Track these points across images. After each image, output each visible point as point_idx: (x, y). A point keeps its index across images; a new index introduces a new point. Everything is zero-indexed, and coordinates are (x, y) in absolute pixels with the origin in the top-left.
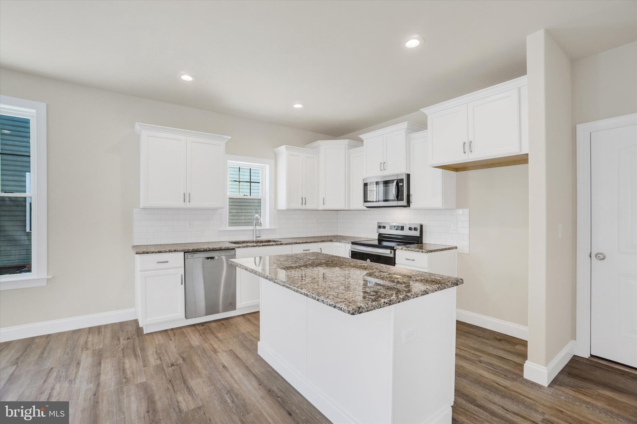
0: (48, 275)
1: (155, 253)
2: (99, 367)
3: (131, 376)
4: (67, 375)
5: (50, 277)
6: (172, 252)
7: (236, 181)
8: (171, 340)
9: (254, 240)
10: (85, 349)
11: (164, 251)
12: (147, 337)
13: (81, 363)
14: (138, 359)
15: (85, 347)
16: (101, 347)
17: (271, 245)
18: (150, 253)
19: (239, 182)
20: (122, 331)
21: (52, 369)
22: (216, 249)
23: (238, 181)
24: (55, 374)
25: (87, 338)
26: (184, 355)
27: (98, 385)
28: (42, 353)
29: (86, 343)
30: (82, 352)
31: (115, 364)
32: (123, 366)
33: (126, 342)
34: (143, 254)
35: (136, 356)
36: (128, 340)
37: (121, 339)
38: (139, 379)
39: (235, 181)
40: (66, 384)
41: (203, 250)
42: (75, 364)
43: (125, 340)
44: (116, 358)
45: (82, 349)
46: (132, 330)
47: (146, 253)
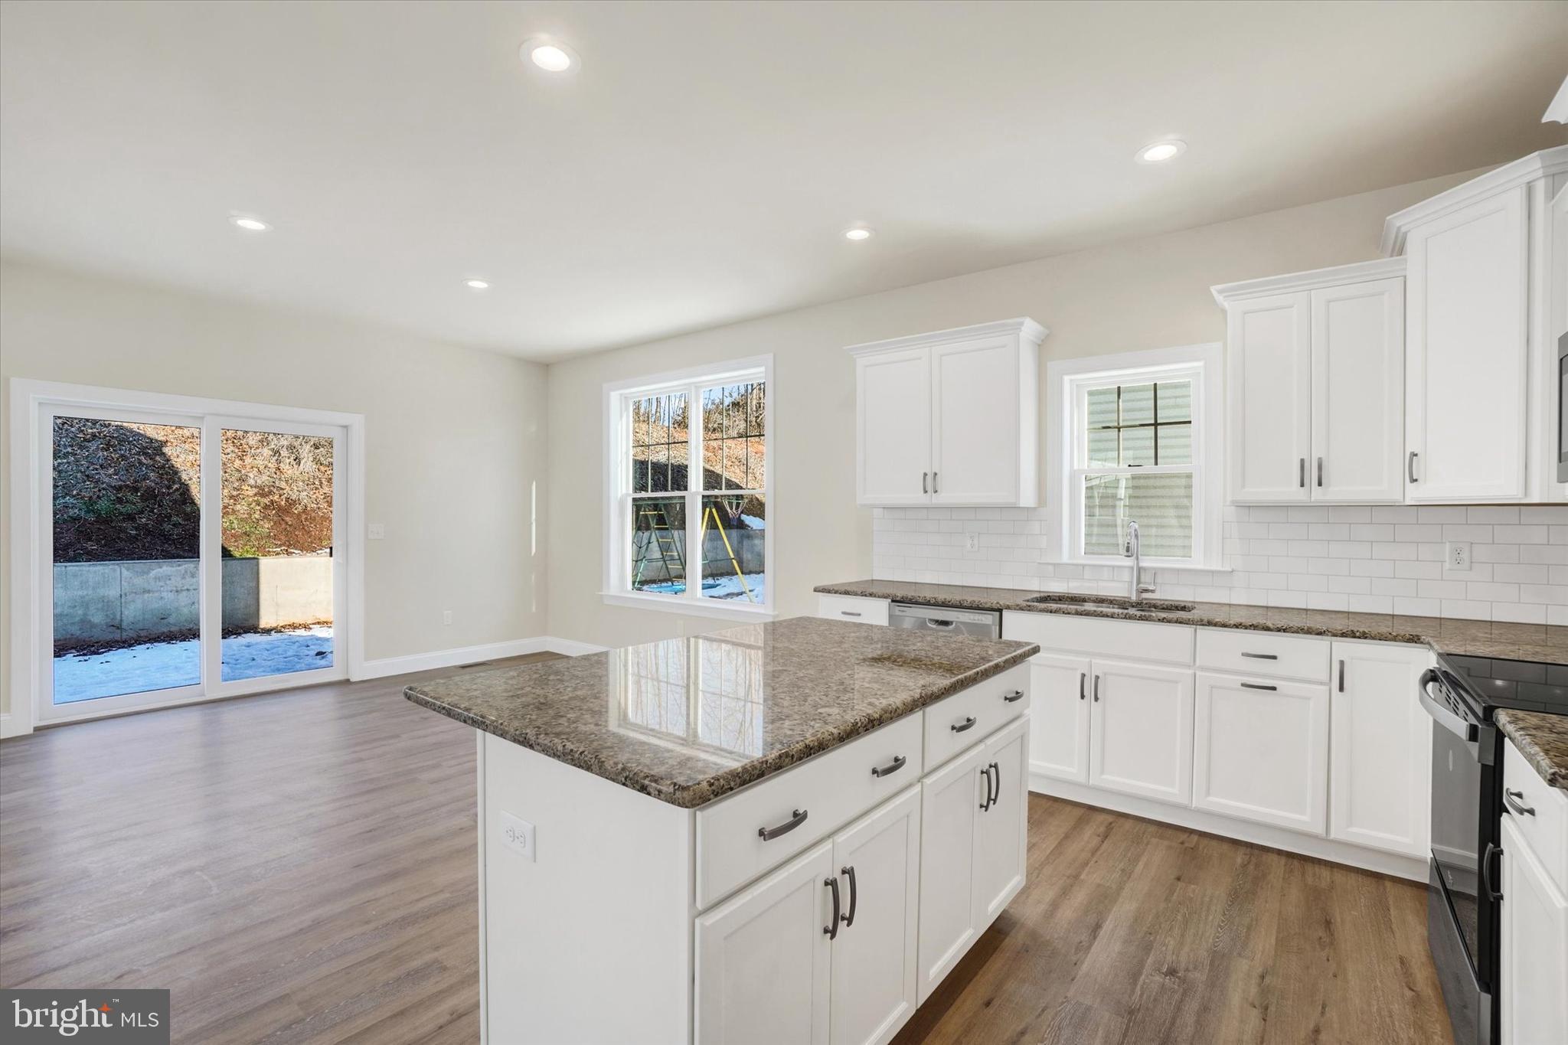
1: (841, 593)
6: (866, 596)
7: (1109, 427)
9: (1134, 598)
11: (854, 592)
17: (1107, 616)
18: (833, 593)
19: (1119, 429)
22: (950, 603)
23: (1115, 428)
34: (823, 592)
39: (1104, 428)
41: (923, 601)
47: (827, 592)
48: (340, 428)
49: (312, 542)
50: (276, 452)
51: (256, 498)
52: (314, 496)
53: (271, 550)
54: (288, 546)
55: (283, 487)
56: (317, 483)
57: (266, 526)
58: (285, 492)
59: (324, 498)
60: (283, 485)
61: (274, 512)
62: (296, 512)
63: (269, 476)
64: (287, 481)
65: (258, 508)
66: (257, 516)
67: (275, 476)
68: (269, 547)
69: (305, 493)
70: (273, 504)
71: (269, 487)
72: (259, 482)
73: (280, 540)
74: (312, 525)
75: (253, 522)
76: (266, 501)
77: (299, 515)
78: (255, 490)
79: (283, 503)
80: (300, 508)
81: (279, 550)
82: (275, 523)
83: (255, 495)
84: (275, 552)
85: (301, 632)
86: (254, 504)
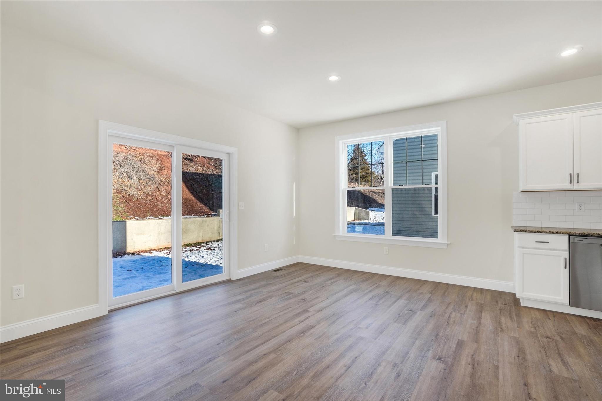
0: (448, 242)
1: (534, 232)
2: (481, 314)
3: (506, 329)
4: (459, 310)
5: (449, 243)
6: (553, 233)
8: (550, 319)
10: (471, 300)
11: (544, 231)
12: (522, 308)
13: (468, 307)
14: (513, 321)
15: (471, 298)
16: (483, 302)
18: (528, 232)
20: (501, 297)
21: (450, 303)
24: (452, 307)
25: (473, 293)
26: (563, 336)
27: (480, 324)
28: (444, 293)
29: (472, 296)
30: (469, 301)
31: (493, 316)
32: (500, 320)
33: (503, 306)
34: (521, 232)
35: (511, 318)
36: (505, 305)
37: (499, 303)
38: (512, 333)
40: (459, 315)
41: (597, 235)
42: (464, 306)
43: (503, 304)
44: (494, 313)
45: (469, 299)
46: (509, 299)
47: (524, 232)
48: (227, 154)
49: (143, 214)
50: (121, 174)
51: (116, 195)
52: (140, 194)
53: (127, 217)
54: (134, 216)
55: (126, 190)
56: (139, 188)
57: (123, 206)
58: (128, 192)
59: (144, 195)
60: (126, 188)
61: (124, 200)
62: (134, 200)
63: (120, 185)
64: (127, 187)
65: (118, 199)
66: (118, 203)
67: (122, 185)
68: (126, 216)
69: (136, 192)
70: (123, 197)
71: (120, 190)
72: (116, 188)
73: (130, 213)
74: (142, 206)
75: (117, 205)
76: (120, 196)
77: (135, 201)
78: (115, 191)
79: (127, 197)
80: (135, 199)
81: (130, 217)
82: (126, 206)
83: (115, 193)
84: (129, 218)
85: (148, 254)
86: (116, 197)
